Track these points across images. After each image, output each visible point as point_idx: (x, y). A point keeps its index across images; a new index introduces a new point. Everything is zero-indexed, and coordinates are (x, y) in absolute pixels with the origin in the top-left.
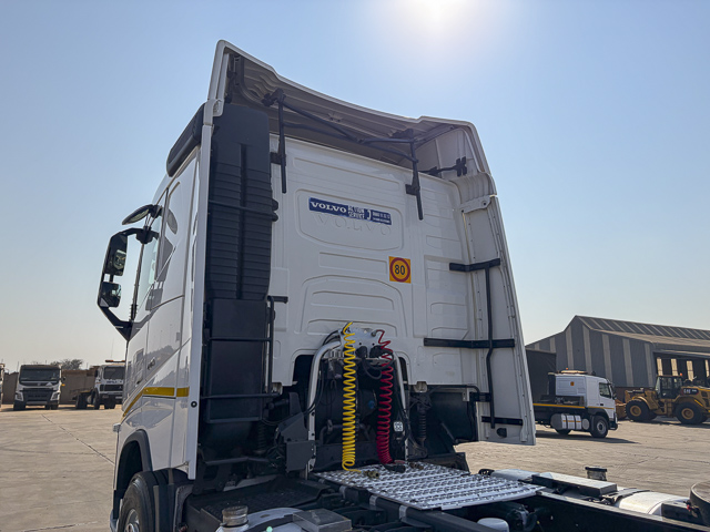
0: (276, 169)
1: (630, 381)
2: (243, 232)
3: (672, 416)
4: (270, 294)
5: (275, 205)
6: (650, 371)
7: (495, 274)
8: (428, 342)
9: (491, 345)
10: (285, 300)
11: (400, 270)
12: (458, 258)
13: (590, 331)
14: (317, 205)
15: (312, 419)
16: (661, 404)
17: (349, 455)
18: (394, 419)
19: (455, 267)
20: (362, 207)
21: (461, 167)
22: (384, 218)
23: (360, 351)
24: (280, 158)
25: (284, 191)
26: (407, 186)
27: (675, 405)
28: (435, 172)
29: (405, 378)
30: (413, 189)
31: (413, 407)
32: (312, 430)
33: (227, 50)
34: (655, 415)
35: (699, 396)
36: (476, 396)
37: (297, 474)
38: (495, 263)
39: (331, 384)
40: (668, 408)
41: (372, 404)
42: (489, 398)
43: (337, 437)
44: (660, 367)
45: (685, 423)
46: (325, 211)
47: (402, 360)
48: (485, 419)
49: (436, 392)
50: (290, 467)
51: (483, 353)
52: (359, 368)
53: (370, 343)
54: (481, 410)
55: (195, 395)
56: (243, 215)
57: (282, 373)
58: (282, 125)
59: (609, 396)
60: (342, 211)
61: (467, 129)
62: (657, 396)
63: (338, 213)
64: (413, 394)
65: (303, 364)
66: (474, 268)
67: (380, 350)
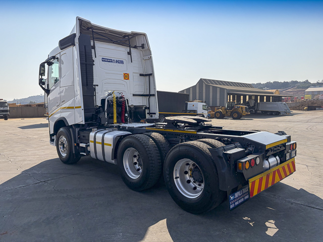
0: (93, 50)
1: (218, 104)
2: (86, 69)
3: (229, 116)
4: (94, 84)
5: (94, 61)
6: (225, 100)
7: (151, 77)
8: (134, 95)
9: (150, 95)
10: (98, 85)
11: (126, 76)
12: (142, 73)
13: (206, 85)
14: (104, 60)
15: (106, 113)
16: (227, 112)
17: (115, 121)
18: (125, 113)
19: (141, 75)
20: (116, 59)
21: (143, 46)
22: (122, 62)
23: (117, 98)
24: (94, 47)
25: (96, 57)
26: (128, 52)
27: (231, 112)
28: (135, 47)
29: (128, 104)
30: (129, 53)
31: (130, 111)
32: (106, 116)
33: (79, 19)
34: (225, 116)
35: (240, 109)
36: (146, 108)
37: (103, 125)
38: (151, 74)
39: (110, 105)
40: (229, 114)
41: (120, 110)
42: (149, 108)
43: (112, 117)
44: (231, 98)
45: (234, 119)
46: (106, 61)
47: (127, 100)
48: (148, 113)
49: (136, 107)
50: (102, 123)
51: (148, 97)
52: (117, 102)
53: (119, 96)
54: (147, 111)
55: (83, 108)
56: (86, 64)
57: (98, 103)
58: (93, 38)
59: (206, 110)
60: (110, 61)
61: (144, 35)
62: (226, 109)
63: (110, 62)
64: (130, 108)
65: (103, 101)
66: (146, 75)
67: (121, 97)
